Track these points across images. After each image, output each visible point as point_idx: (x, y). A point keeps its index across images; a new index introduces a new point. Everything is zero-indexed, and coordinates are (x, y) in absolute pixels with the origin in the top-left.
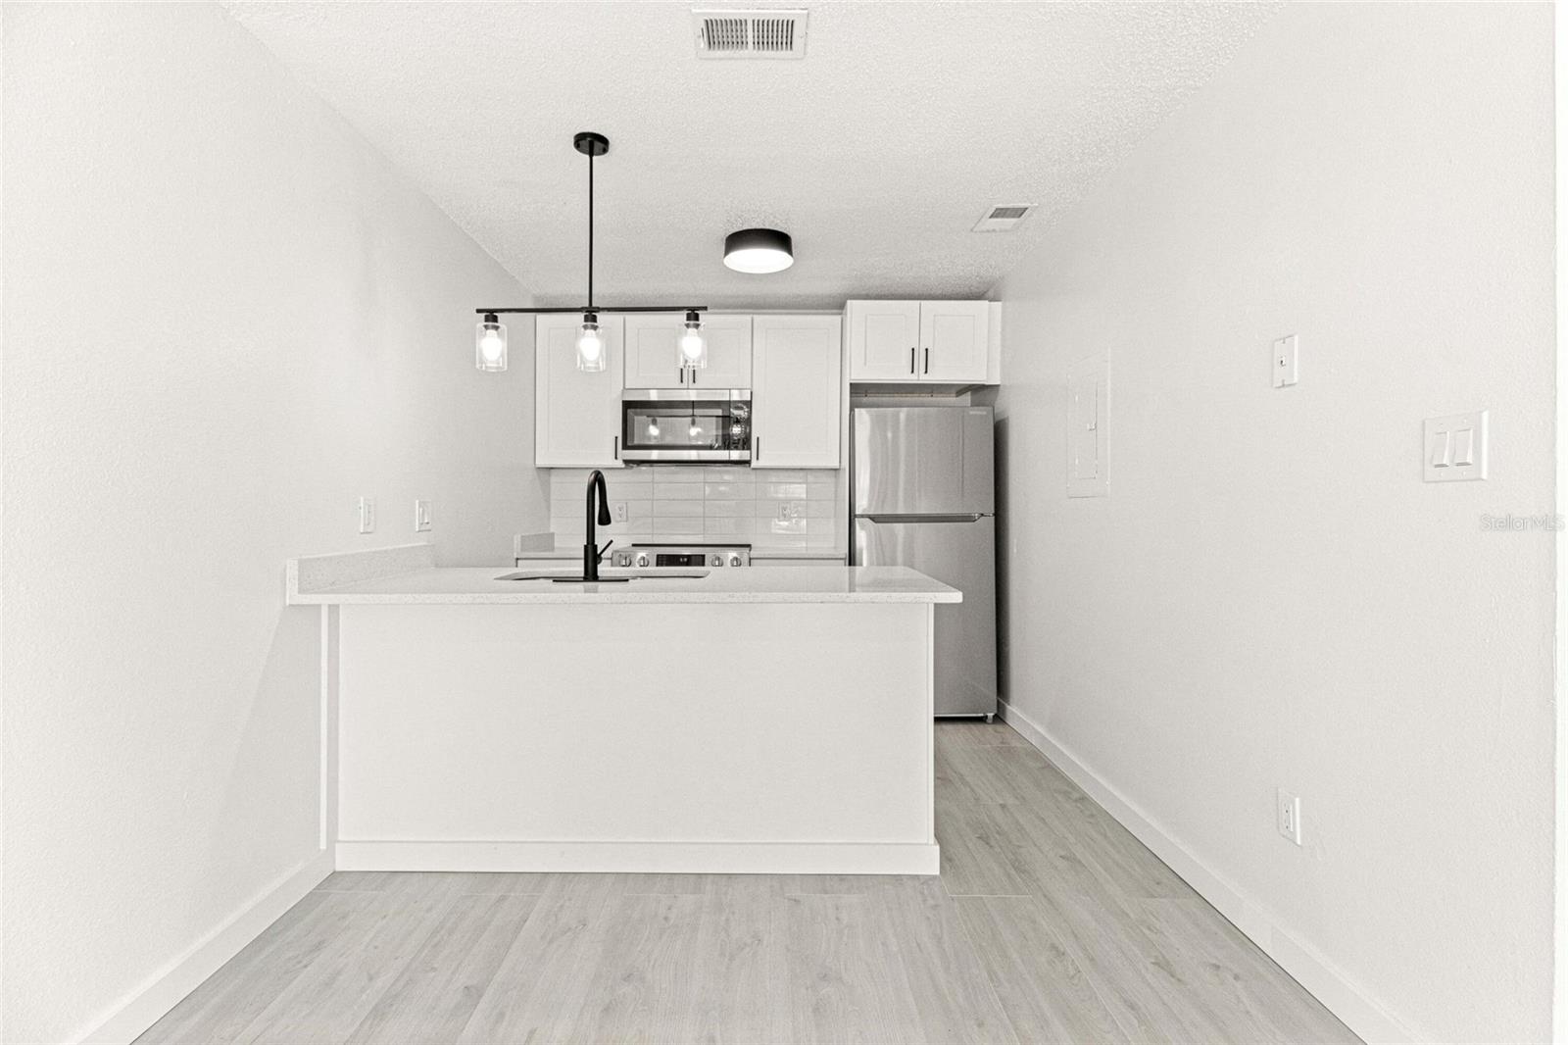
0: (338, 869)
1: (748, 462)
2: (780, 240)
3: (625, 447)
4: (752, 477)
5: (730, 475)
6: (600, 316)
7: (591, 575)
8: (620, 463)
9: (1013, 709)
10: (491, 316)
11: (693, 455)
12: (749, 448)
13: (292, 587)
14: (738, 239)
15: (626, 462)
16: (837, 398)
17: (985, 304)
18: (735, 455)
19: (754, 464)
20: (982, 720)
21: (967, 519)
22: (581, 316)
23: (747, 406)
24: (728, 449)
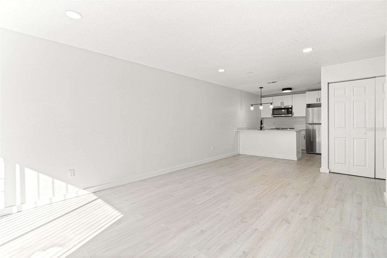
0: (240, 154)
2: (290, 89)
3: (273, 115)
4: (293, 118)
5: (289, 118)
7: (261, 130)
10: (252, 105)
11: (283, 115)
12: (292, 114)
13: (236, 130)
14: (284, 90)
15: (273, 117)
16: (305, 106)
18: (290, 115)
19: (293, 116)
22: (260, 105)
23: (291, 108)
24: (288, 114)
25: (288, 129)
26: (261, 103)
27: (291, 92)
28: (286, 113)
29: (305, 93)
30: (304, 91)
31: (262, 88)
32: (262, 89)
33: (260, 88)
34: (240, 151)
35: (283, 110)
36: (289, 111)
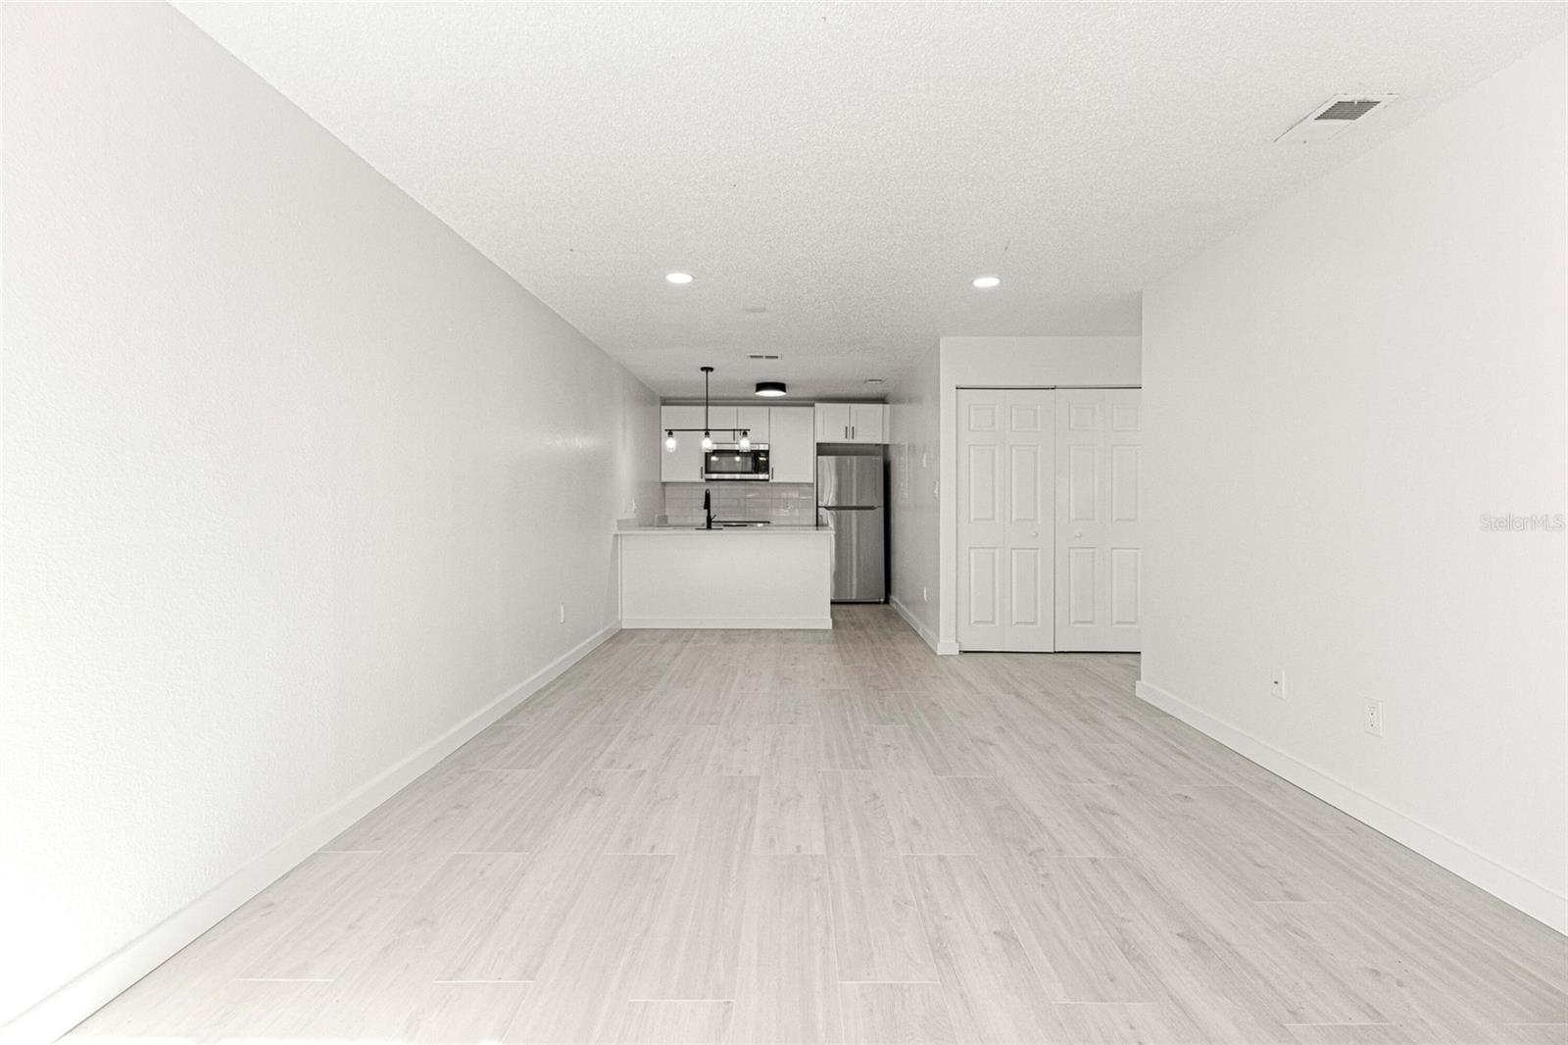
0: (624, 627)
1: (768, 480)
2: (781, 387)
3: (707, 472)
4: (770, 487)
5: (760, 487)
6: (711, 433)
7: (709, 527)
8: (703, 480)
9: (894, 598)
10: (670, 433)
11: (738, 476)
12: (768, 473)
13: (616, 528)
14: (761, 386)
15: (707, 480)
16: (812, 450)
17: (880, 406)
18: (762, 476)
19: (771, 481)
20: (879, 603)
21: (872, 508)
22: (704, 432)
23: (766, 453)
24: (757, 473)
25: (760, 525)
26: (704, 427)
27: (781, 398)
28: (750, 469)
29: (813, 405)
30: (809, 399)
31: (711, 369)
32: (709, 373)
33: (703, 369)
34: (624, 617)
35: (738, 459)
36: (759, 461)
